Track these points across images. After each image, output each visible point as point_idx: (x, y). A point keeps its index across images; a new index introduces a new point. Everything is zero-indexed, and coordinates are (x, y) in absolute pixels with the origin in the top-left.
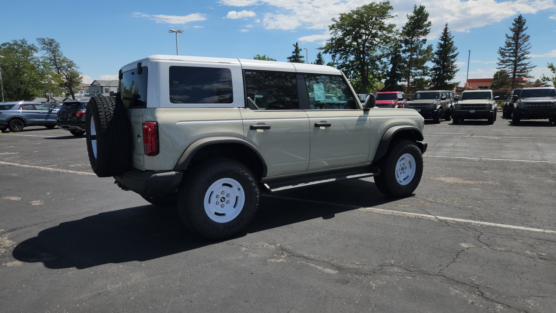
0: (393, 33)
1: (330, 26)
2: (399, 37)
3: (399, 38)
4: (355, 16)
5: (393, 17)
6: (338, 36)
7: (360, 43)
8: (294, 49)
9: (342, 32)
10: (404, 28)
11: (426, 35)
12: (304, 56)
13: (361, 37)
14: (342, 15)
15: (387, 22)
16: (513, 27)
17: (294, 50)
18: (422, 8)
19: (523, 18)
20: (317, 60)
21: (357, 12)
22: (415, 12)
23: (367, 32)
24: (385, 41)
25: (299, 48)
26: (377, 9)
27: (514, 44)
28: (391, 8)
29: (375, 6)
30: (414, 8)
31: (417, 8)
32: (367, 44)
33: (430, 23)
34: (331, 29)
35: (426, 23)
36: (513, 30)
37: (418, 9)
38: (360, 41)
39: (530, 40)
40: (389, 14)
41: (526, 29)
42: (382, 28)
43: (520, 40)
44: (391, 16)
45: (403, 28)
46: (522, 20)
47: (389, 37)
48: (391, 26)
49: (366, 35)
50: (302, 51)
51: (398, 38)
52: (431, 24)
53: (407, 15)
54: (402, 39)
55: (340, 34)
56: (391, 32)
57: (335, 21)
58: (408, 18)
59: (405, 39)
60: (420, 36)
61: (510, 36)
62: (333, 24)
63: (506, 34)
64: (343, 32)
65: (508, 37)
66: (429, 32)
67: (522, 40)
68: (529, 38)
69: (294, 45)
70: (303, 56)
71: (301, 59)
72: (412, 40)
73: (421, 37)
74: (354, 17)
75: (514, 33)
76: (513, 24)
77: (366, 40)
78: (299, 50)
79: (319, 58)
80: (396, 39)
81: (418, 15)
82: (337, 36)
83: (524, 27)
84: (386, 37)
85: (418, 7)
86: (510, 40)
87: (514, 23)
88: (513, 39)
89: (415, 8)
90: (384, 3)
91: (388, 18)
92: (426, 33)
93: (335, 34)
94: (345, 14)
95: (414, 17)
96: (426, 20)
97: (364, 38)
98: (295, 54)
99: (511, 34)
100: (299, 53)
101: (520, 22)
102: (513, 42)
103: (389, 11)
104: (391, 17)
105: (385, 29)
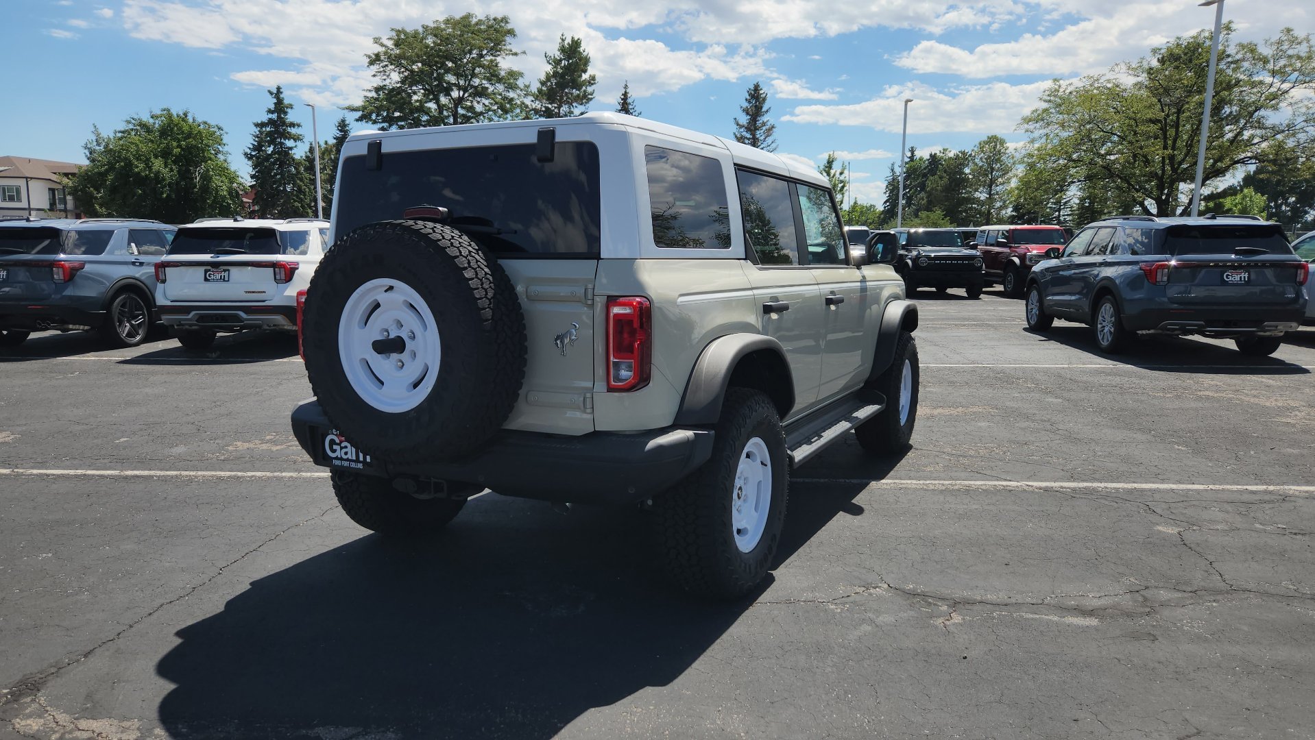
0: (518, 91)
1: (369, 57)
2: (533, 101)
3: (533, 104)
4: (430, 41)
5: (516, 54)
6: (390, 83)
7: (444, 105)
8: (271, 103)
9: (399, 73)
10: (543, 83)
11: (586, 103)
12: (301, 124)
13: (447, 92)
14: (398, 32)
15: (505, 63)
16: (745, 105)
17: (272, 107)
18: (576, 44)
19: (761, 89)
20: (338, 135)
21: (436, 32)
22: (562, 50)
23: (462, 82)
24: (502, 107)
25: (286, 102)
26: (480, 31)
27: (749, 139)
28: (511, 32)
29: (477, 24)
30: (560, 41)
31: (566, 42)
32: (461, 111)
33: (593, 78)
34: (372, 63)
35: (585, 77)
36: (746, 111)
37: (569, 44)
38: (443, 100)
39: (776, 134)
40: (508, 47)
41: (767, 111)
42: (494, 76)
43: (758, 132)
44: (511, 51)
45: (541, 83)
46: (761, 94)
47: (512, 99)
48: (513, 75)
49: (459, 88)
50: (293, 110)
51: (529, 105)
52: (596, 82)
53: (546, 54)
54: (539, 106)
55: (395, 78)
56: (512, 87)
57: (382, 45)
58: (548, 62)
59: (545, 107)
60: (574, 104)
61: (741, 123)
62: (376, 52)
63: (735, 119)
64: (402, 75)
65: (738, 124)
66: (592, 97)
67: (762, 131)
68: (774, 129)
69: (271, 93)
70: (299, 122)
71: (293, 131)
72: (559, 110)
73: (576, 107)
74: (427, 41)
75: (749, 117)
76: (746, 100)
77: (459, 101)
78: (287, 107)
79: (341, 131)
80: (527, 106)
81: (569, 58)
82: (387, 82)
83: (764, 109)
84: (505, 98)
85: (568, 40)
86: (742, 130)
87: (748, 98)
88: (748, 129)
89: (563, 40)
90: (495, 19)
91: (507, 54)
92: (585, 99)
93: (385, 77)
94: (404, 32)
95: (561, 60)
96: (585, 71)
97: (455, 94)
98: (274, 116)
99: (744, 119)
100: (286, 113)
101: (758, 96)
102: (748, 136)
103: (508, 39)
104: (512, 54)
105: (500, 80)
